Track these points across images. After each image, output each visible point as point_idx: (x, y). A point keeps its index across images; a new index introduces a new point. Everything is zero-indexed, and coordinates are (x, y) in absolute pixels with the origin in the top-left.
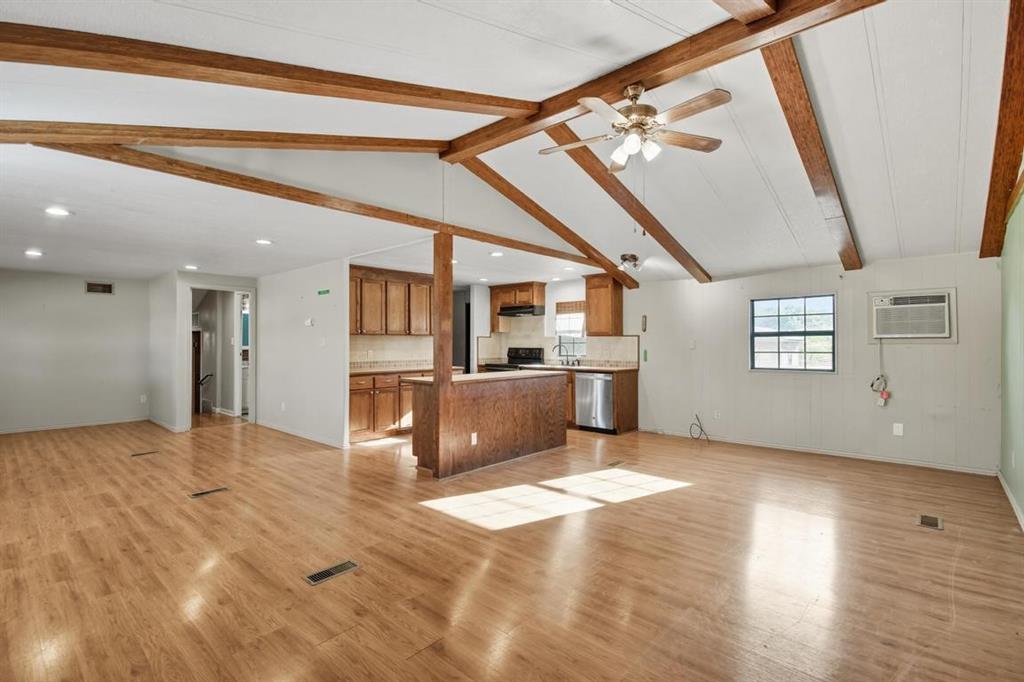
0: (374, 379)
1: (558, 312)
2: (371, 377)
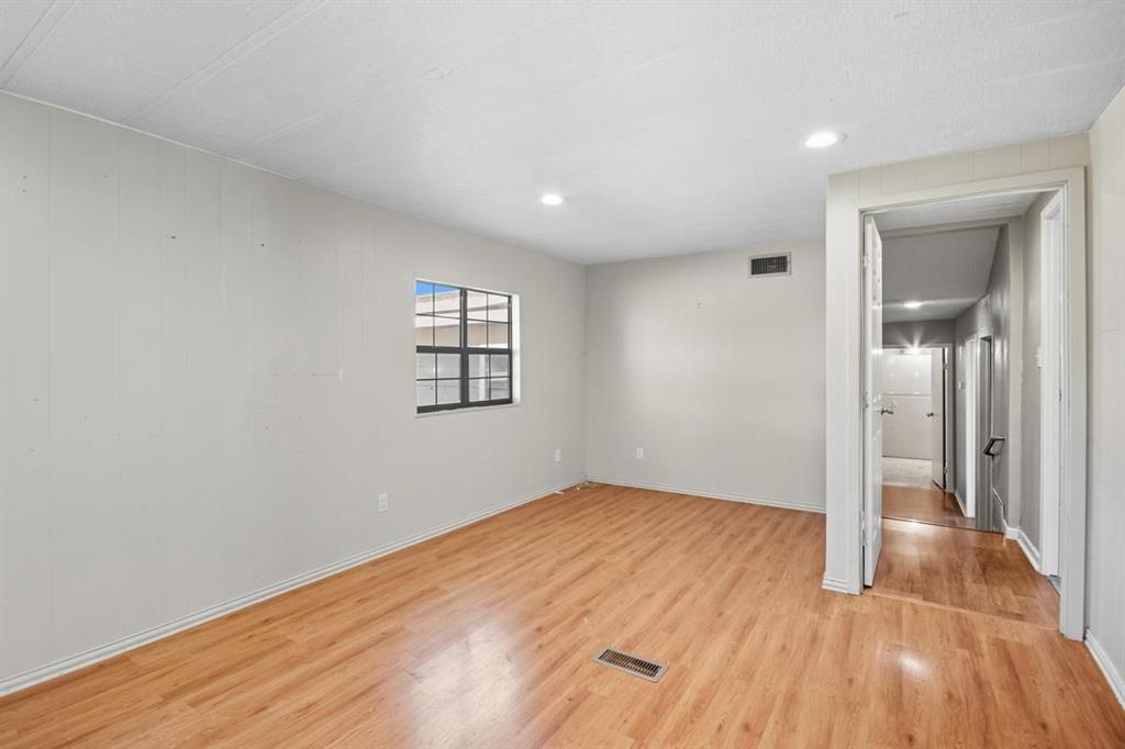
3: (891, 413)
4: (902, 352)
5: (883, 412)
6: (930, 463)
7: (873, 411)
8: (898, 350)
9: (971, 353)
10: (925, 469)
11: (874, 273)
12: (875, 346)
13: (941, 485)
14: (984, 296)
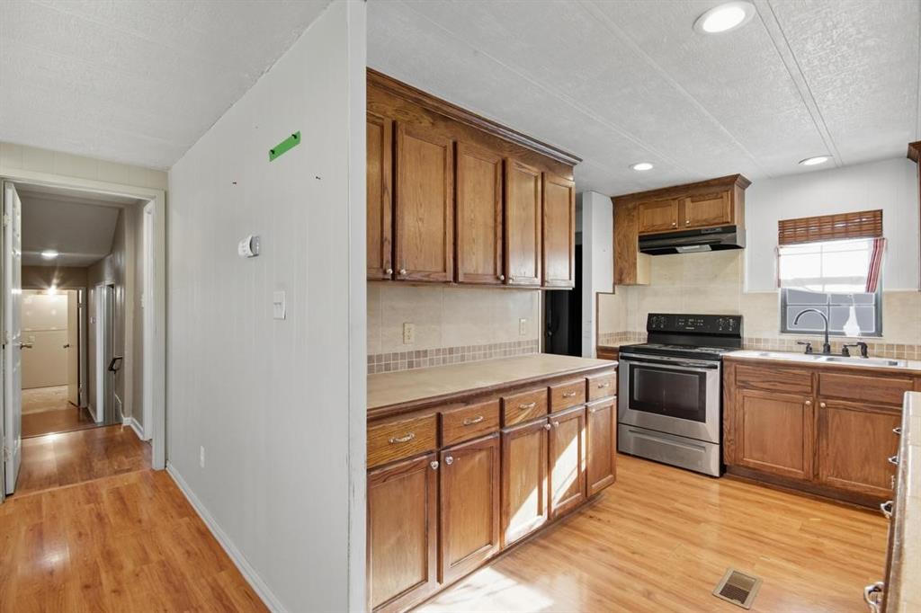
0: (439, 417)
1: (783, 240)
2: (432, 414)
3: (30, 347)
4: (38, 293)
5: (22, 347)
6: (66, 388)
7: (14, 347)
8: (36, 291)
9: (100, 295)
10: (62, 393)
11: (14, 230)
12: (14, 286)
13: (76, 403)
14: (109, 255)
